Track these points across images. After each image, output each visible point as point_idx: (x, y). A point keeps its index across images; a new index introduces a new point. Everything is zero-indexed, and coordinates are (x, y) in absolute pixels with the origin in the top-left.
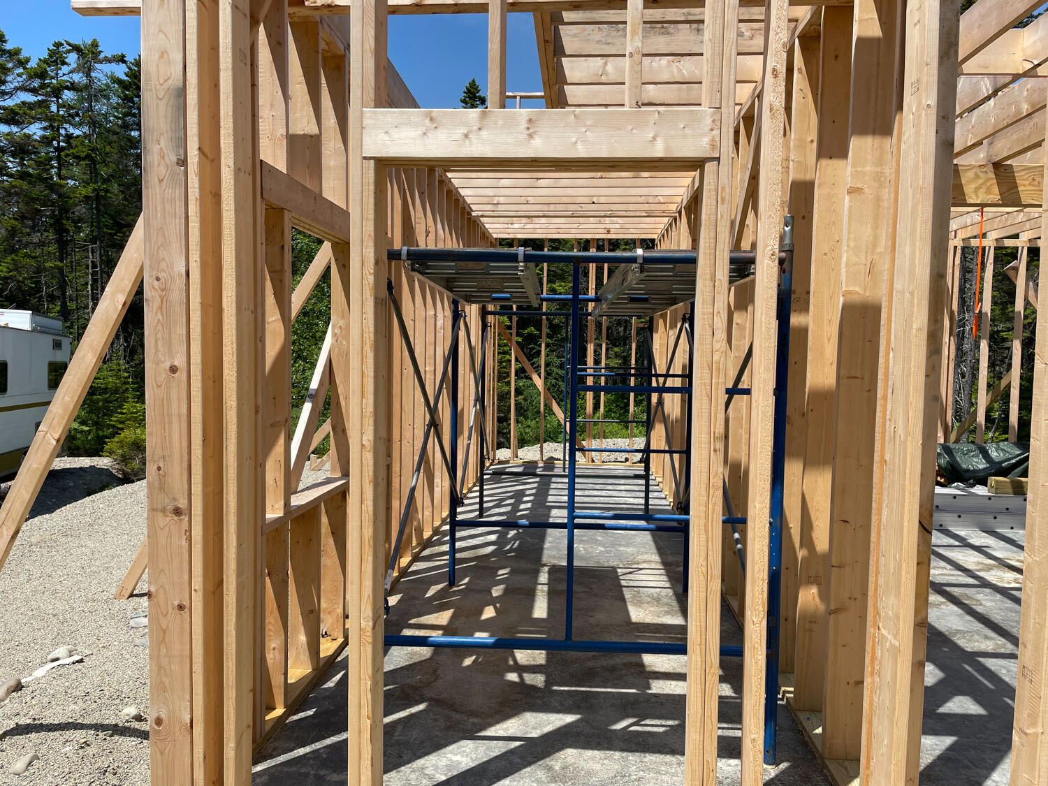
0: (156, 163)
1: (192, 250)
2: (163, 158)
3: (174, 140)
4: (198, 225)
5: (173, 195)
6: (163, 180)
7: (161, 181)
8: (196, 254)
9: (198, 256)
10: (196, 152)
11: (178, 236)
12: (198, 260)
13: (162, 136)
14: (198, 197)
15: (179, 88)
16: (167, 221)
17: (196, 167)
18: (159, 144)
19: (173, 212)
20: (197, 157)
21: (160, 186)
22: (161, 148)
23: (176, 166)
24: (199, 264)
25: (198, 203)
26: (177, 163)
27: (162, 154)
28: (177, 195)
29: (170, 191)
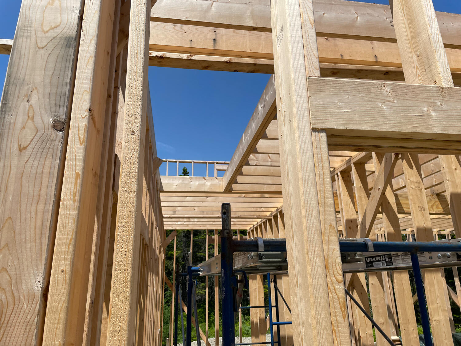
0: (19, 125)
1: (60, 253)
2: (33, 119)
3: (53, 97)
4: (74, 213)
5: (40, 170)
6: (25, 148)
7: (21, 149)
8: (65, 259)
9: (68, 262)
10: (85, 114)
11: (38, 231)
12: (68, 268)
13: (35, 92)
14: (80, 173)
15: (70, 37)
16: (23, 207)
17: (82, 132)
18: (28, 101)
19: (36, 194)
20: (86, 119)
21: (20, 157)
22: (31, 106)
23: (51, 130)
24: (68, 276)
25: (79, 181)
26: (54, 127)
27: (31, 115)
28: (46, 170)
29: (36, 162)
